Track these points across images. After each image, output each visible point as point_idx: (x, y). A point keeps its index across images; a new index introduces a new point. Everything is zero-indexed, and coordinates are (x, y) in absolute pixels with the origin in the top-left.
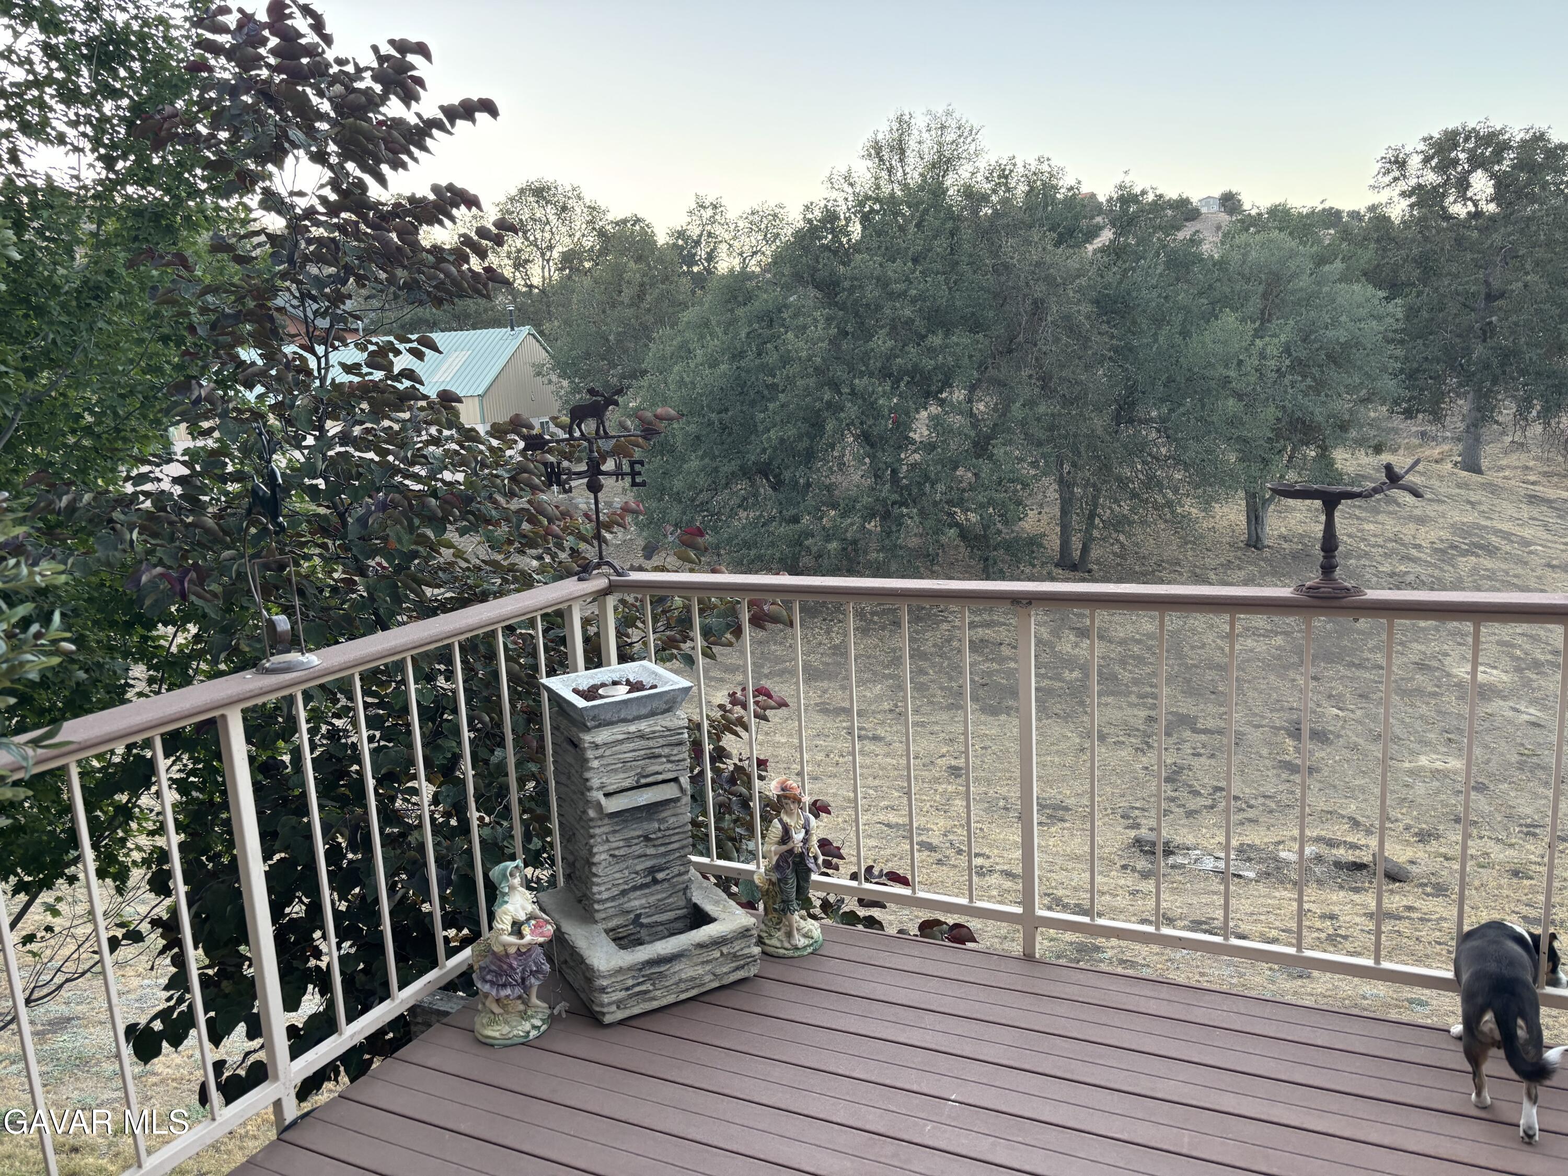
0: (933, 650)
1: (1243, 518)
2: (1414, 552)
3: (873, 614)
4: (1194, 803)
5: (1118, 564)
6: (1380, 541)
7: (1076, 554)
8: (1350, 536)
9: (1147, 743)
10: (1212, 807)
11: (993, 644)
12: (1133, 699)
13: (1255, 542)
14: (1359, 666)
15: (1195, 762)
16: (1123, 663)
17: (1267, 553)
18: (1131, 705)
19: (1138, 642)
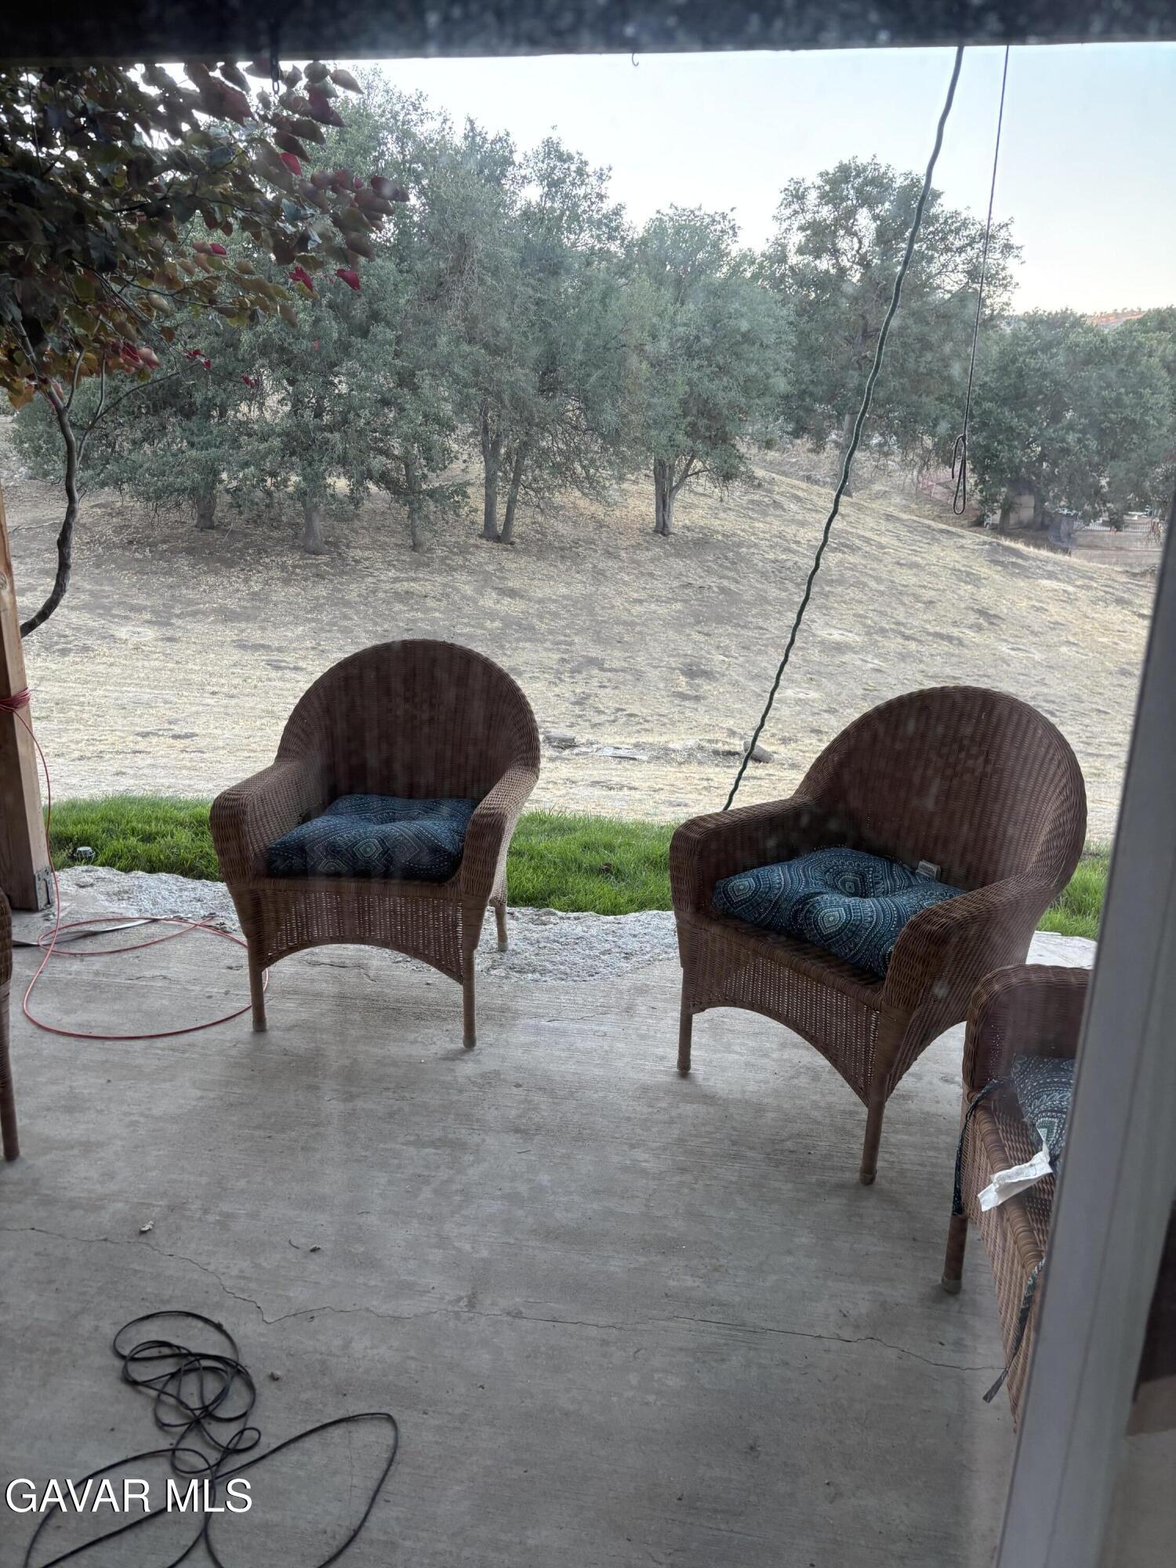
0: (357, 599)
1: (653, 509)
2: (794, 546)
3: (295, 567)
4: (597, 719)
5: (538, 540)
6: (767, 536)
7: (500, 529)
8: (743, 530)
9: (560, 679)
10: (614, 721)
11: (418, 596)
12: (548, 645)
13: (662, 528)
14: (744, 627)
15: (602, 692)
16: (541, 617)
17: (672, 538)
18: (547, 649)
19: (555, 601)
